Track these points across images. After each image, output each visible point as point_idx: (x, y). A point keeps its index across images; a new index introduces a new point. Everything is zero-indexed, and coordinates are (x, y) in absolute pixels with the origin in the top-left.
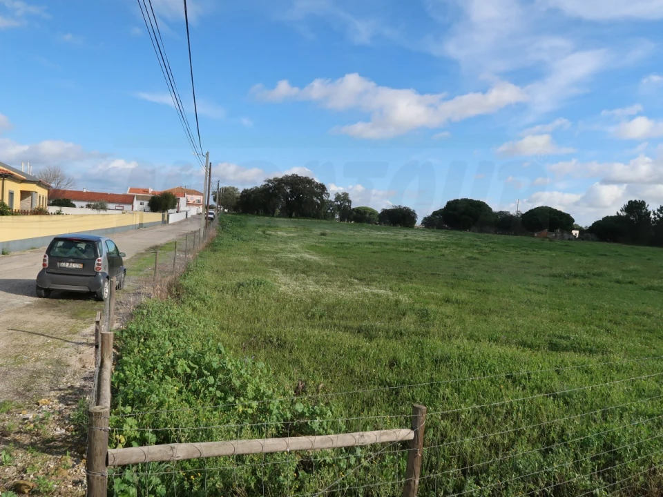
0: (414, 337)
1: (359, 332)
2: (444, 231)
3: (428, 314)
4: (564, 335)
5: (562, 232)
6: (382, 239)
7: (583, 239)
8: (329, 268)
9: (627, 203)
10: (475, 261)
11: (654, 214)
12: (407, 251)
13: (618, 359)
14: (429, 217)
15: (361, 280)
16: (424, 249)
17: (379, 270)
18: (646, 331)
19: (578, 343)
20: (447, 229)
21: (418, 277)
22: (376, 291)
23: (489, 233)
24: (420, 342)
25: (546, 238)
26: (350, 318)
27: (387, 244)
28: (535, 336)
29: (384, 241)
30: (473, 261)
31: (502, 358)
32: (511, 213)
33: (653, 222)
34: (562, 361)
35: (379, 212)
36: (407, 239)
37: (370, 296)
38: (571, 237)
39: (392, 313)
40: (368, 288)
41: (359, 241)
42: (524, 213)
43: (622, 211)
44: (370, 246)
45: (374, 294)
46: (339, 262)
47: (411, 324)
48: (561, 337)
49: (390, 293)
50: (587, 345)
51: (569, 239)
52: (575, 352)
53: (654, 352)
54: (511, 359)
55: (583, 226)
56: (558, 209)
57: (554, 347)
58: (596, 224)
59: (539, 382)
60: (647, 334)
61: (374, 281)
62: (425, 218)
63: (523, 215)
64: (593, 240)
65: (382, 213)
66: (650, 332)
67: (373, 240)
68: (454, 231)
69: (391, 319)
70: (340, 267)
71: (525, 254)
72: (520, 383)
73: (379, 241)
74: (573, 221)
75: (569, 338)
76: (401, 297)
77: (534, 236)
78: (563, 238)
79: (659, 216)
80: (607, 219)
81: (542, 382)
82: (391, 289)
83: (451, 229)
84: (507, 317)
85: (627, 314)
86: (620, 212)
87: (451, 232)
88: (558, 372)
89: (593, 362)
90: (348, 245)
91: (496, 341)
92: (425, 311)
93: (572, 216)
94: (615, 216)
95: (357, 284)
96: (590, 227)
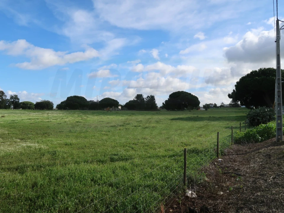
0: (47, 167)
1: (17, 170)
2: (66, 110)
3: (56, 153)
4: (116, 154)
5: (115, 108)
6: (36, 116)
7: (123, 110)
8: (4, 135)
9: (136, 95)
10: (80, 123)
11: (146, 99)
12: (48, 122)
13: (137, 161)
14: (59, 105)
15: (22, 139)
16: (56, 120)
17: (32, 133)
18: (146, 146)
19: (121, 157)
20: (68, 109)
21: (53, 134)
22: (29, 144)
23: (86, 110)
24: (50, 170)
25: (109, 110)
26: (13, 162)
27: (38, 119)
28: (104, 156)
29: (37, 117)
30: (79, 123)
31: (89, 171)
32: (95, 101)
33: (146, 102)
34: (115, 167)
35: (35, 103)
36: (48, 116)
37: (26, 148)
38: (118, 109)
39: (37, 155)
40: (25, 144)
41: (23, 119)
42: (100, 100)
43: (135, 98)
44: (29, 121)
45: (27, 147)
46: (11, 131)
47: (46, 160)
48: (115, 155)
49: (37, 145)
50: (125, 156)
51: (118, 110)
52: (120, 161)
53: (149, 155)
54: (94, 170)
55: (123, 105)
56: (113, 99)
57: (112, 160)
58: (127, 104)
59: (106, 180)
60: (146, 147)
61: (29, 139)
62: (58, 105)
63: (99, 102)
64: (126, 110)
65: (36, 104)
66: (147, 146)
67: (31, 118)
68: (71, 110)
69: (36, 159)
70: (11, 134)
71: (101, 118)
72: (98, 182)
73: (34, 118)
74: (119, 103)
75: (118, 155)
76: (42, 147)
77: (104, 110)
78: (115, 110)
79: (147, 100)
80: (130, 101)
81: (107, 179)
82: (38, 142)
83: (70, 109)
84: (93, 149)
85: (139, 140)
86: (134, 99)
87: (69, 110)
88: (114, 172)
89: (127, 164)
90: (17, 121)
91: (87, 162)
92: (54, 152)
93: (118, 101)
94: (133, 100)
95: (19, 142)
96: (125, 105)
